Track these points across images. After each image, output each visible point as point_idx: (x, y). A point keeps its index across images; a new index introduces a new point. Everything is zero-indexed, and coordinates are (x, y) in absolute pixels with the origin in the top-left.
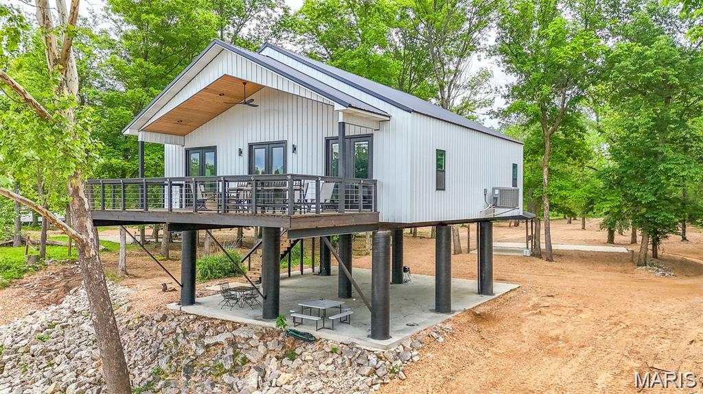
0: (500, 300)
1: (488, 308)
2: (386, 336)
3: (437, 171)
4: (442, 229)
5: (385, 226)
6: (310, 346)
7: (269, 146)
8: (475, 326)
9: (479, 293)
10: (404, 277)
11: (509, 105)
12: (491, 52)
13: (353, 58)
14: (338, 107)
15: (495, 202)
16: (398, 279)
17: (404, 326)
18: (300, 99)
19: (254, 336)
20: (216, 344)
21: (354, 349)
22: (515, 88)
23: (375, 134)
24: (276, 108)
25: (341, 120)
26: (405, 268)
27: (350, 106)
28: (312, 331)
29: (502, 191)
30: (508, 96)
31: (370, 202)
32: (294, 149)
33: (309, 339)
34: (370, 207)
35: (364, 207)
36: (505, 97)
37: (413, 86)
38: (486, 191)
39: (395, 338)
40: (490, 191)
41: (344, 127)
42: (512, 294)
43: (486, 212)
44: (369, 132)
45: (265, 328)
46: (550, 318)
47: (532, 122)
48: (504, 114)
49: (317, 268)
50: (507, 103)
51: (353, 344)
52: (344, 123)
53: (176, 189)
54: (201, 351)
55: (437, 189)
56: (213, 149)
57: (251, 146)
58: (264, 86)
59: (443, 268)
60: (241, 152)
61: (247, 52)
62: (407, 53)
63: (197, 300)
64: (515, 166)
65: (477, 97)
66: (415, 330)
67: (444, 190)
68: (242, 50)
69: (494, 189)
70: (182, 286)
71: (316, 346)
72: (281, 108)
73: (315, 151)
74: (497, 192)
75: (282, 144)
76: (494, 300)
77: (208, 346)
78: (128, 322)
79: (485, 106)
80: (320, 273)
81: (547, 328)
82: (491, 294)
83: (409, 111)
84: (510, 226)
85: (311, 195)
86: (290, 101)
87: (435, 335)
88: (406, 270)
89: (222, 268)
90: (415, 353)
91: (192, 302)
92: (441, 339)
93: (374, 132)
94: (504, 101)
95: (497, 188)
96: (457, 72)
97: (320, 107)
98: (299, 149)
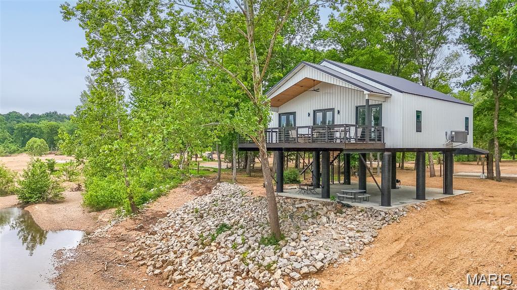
0: (457, 197)
1: (449, 200)
2: (389, 205)
3: (417, 122)
4: (420, 154)
5: (388, 150)
6: (349, 209)
7: (324, 111)
8: (440, 206)
9: (444, 194)
10: (397, 186)
11: (470, 79)
12: (459, 42)
13: (362, 55)
14: (366, 92)
15: (452, 139)
16: (394, 187)
17: (398, 203)
18: (342, 88)
19: (320, 205)
20: (301, 207)
21: (373, 210)
22: (474, 68)
23: (383, 104)
24: (329, 91)
25: (367, 98)
26: (397, 180)
27: (372, 92)
28: (350, 203)
29: (456, 133)
30: (470, 73)
31: (380, 138)
32: (339, 112)
33: (349, 206)
34: (380, 140)
35: (378, 140)
36: (468, 73)
37: (401, 67)
38: (446, 133)
39: (393, 207)
40: (449, 133)
41: (368, 101)
42: (465, 195)
43: (447, 145)
44: (380, 103)
45: (324, 202)
46: (487, 205)
47: (487, 89)
48: (467, 84)
49: (342, 181)
50: (469, 77)
51: (372, 208)
52: (368, 100)
53: (274, 134)
54: (295, 210)
55: (417, 131)
56: (294, 114)
57: (314, 111)
58: (321, 82)
59: (421, 175)
60: (309, 115)
61: (313, 65)
62: (396, 45)
63: (284, 191)
64: (467, 119)
65: (450, 71)
66: (404, 205)
67: (421, 131)
68: (311, 64)
69: (451, 132)
70: (277, 183)
71: (352, 209)
72: (331, 92)
73: (350, 114)
74: (453, 133)
75: (332, 110)
76: (453, 197)
77: (298, 208)
78: (254, 199)
79: (455, 77)
80: (345, 183)
81: (483, 209)
82: (452, 194)
83: (402, 92)
84: (478, 164)
85: (352, 134)
86: (336, 89)
87: (415, 206)
88: (398, 181)
89: (289, 178)
90: (405, 213)
91: (282, 191)
92: (419, 209)
93: (383, 103)
94: (467, 76)
95: (453, 131)
96: (433, 56)
97: (356, 92)
98: (341, 112)
